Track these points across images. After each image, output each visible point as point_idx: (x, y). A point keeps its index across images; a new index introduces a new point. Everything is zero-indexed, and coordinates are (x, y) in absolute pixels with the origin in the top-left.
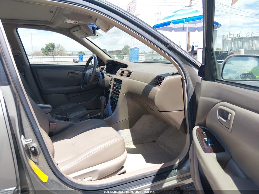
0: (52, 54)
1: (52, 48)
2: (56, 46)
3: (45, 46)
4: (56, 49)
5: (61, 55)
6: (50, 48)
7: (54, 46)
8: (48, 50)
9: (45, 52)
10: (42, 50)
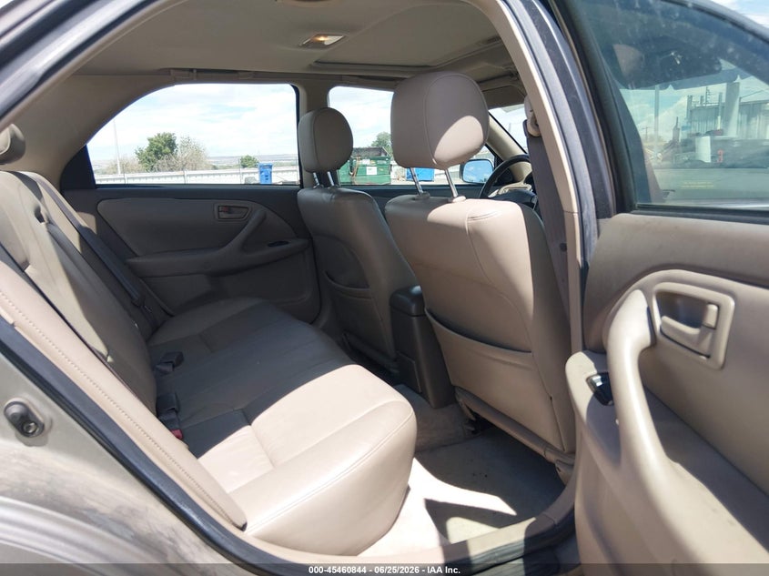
0: (169, 165)
1: (167, 149)
2: (177, 142)
3: (146, 145)
4: (179, 152)
5: (195, 170)
6: (160, 149)
7: (174, 144)
8: (156, 153)
9: (149, 160)
10: (140, 155)
